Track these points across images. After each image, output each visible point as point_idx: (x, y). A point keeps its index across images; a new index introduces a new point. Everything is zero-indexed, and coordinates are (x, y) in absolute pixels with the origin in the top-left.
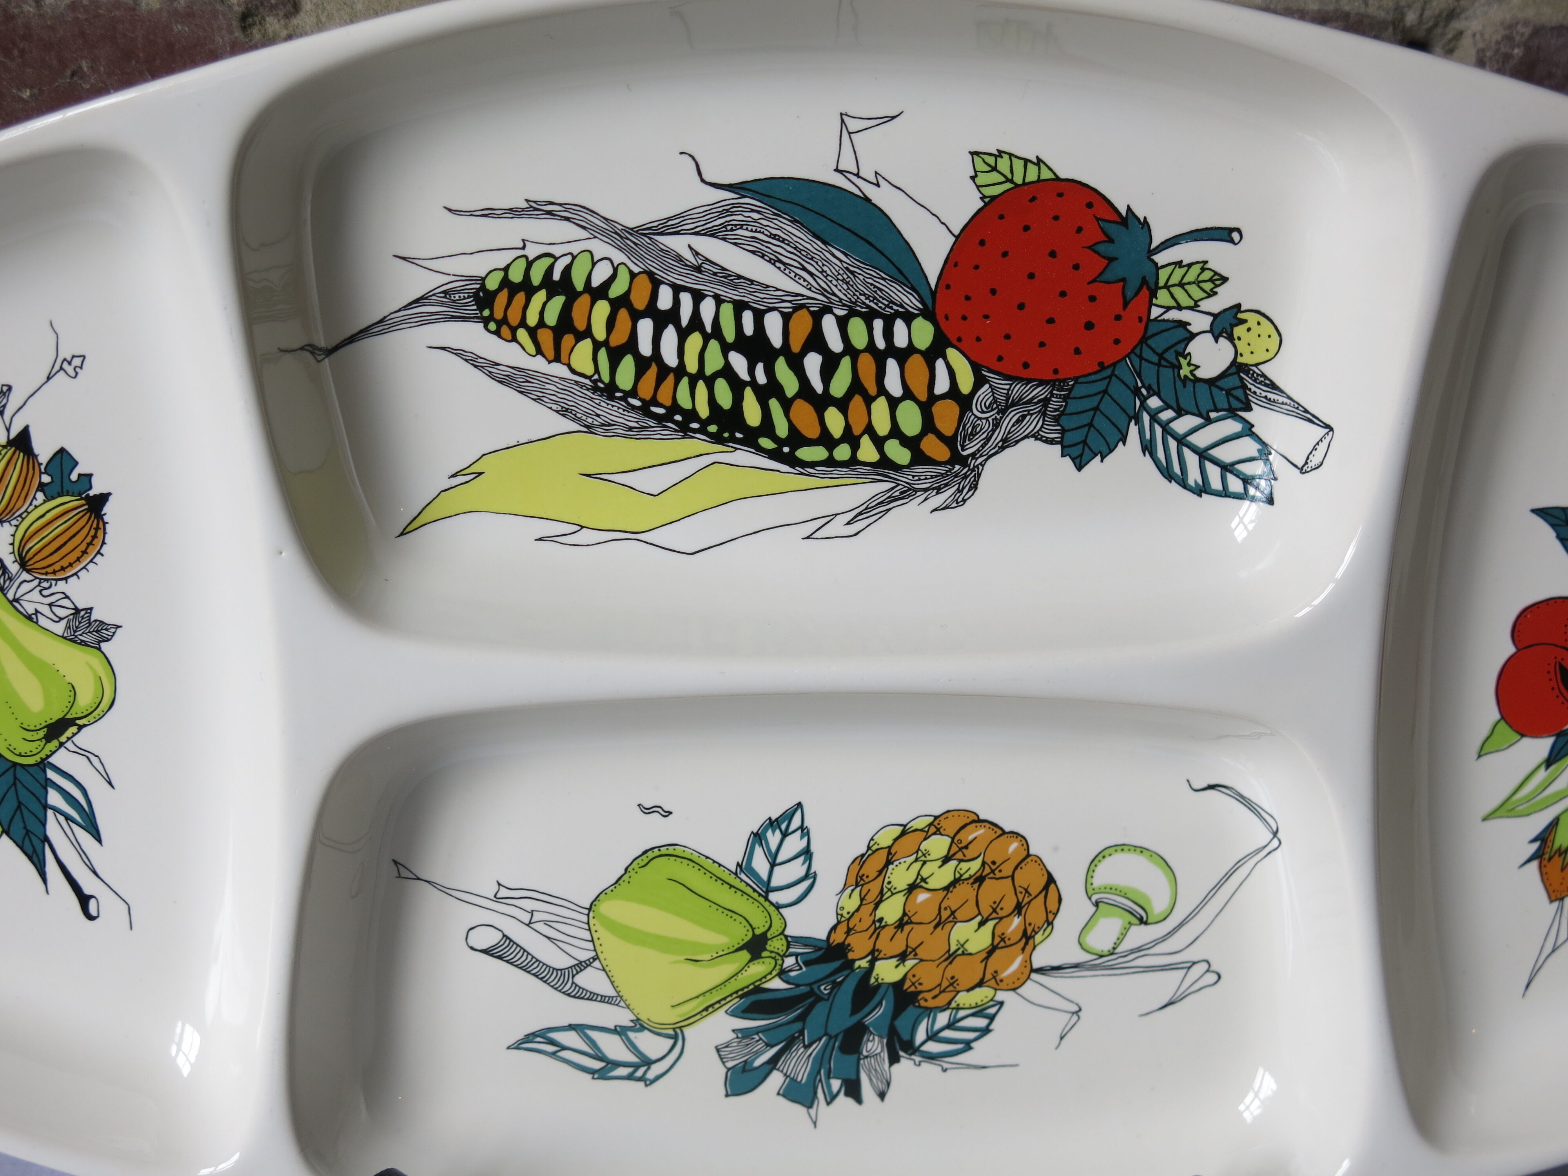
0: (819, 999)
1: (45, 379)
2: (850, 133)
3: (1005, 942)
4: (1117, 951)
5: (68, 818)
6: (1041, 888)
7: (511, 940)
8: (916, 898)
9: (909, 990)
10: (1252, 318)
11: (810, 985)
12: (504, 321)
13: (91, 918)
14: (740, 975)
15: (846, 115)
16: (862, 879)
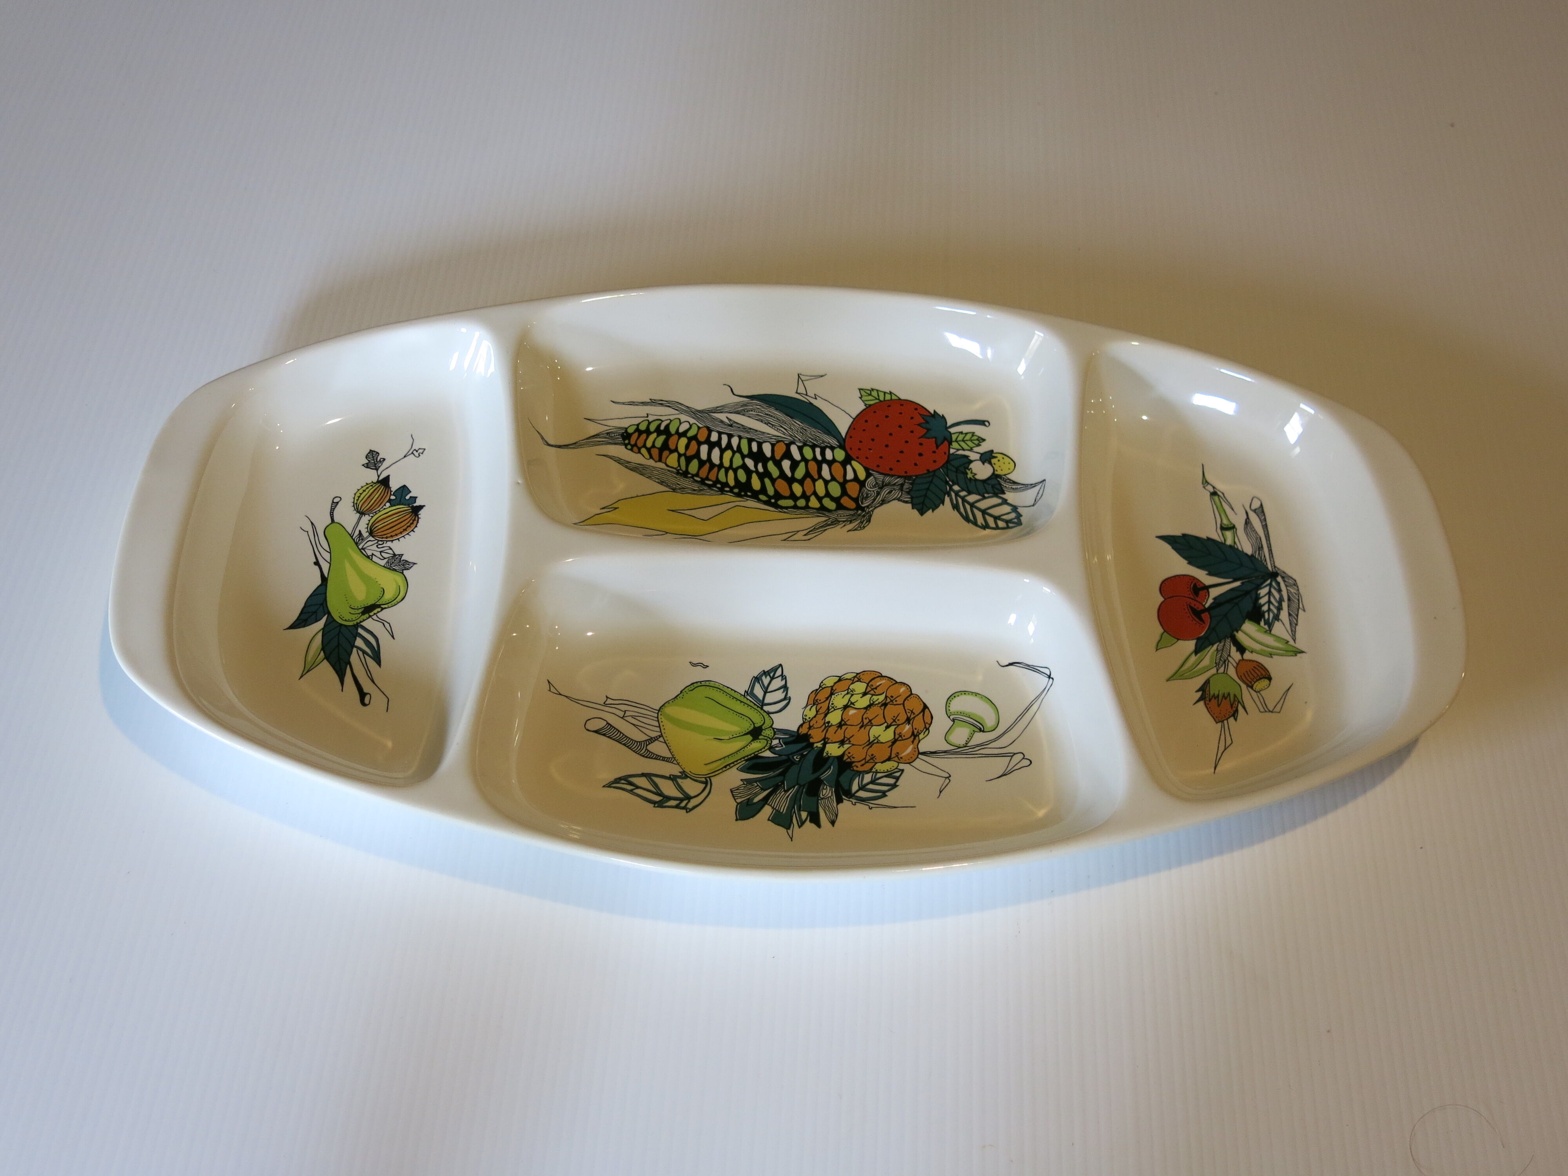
0: (793, 763)
1: (403, 457)
2: (802, 381)
3: (902, 738)
4: (968, 745)
5: (364, 652)
6: (920, 711)
7: (611, 726)
8: (849, 711)
9: (847, 761)
10: (1000, 457)
11: (788, 755)
12: (636, 445)
13: (364, 705)
14: (746, 748)
15: (801, 374)
16: (817, 701)
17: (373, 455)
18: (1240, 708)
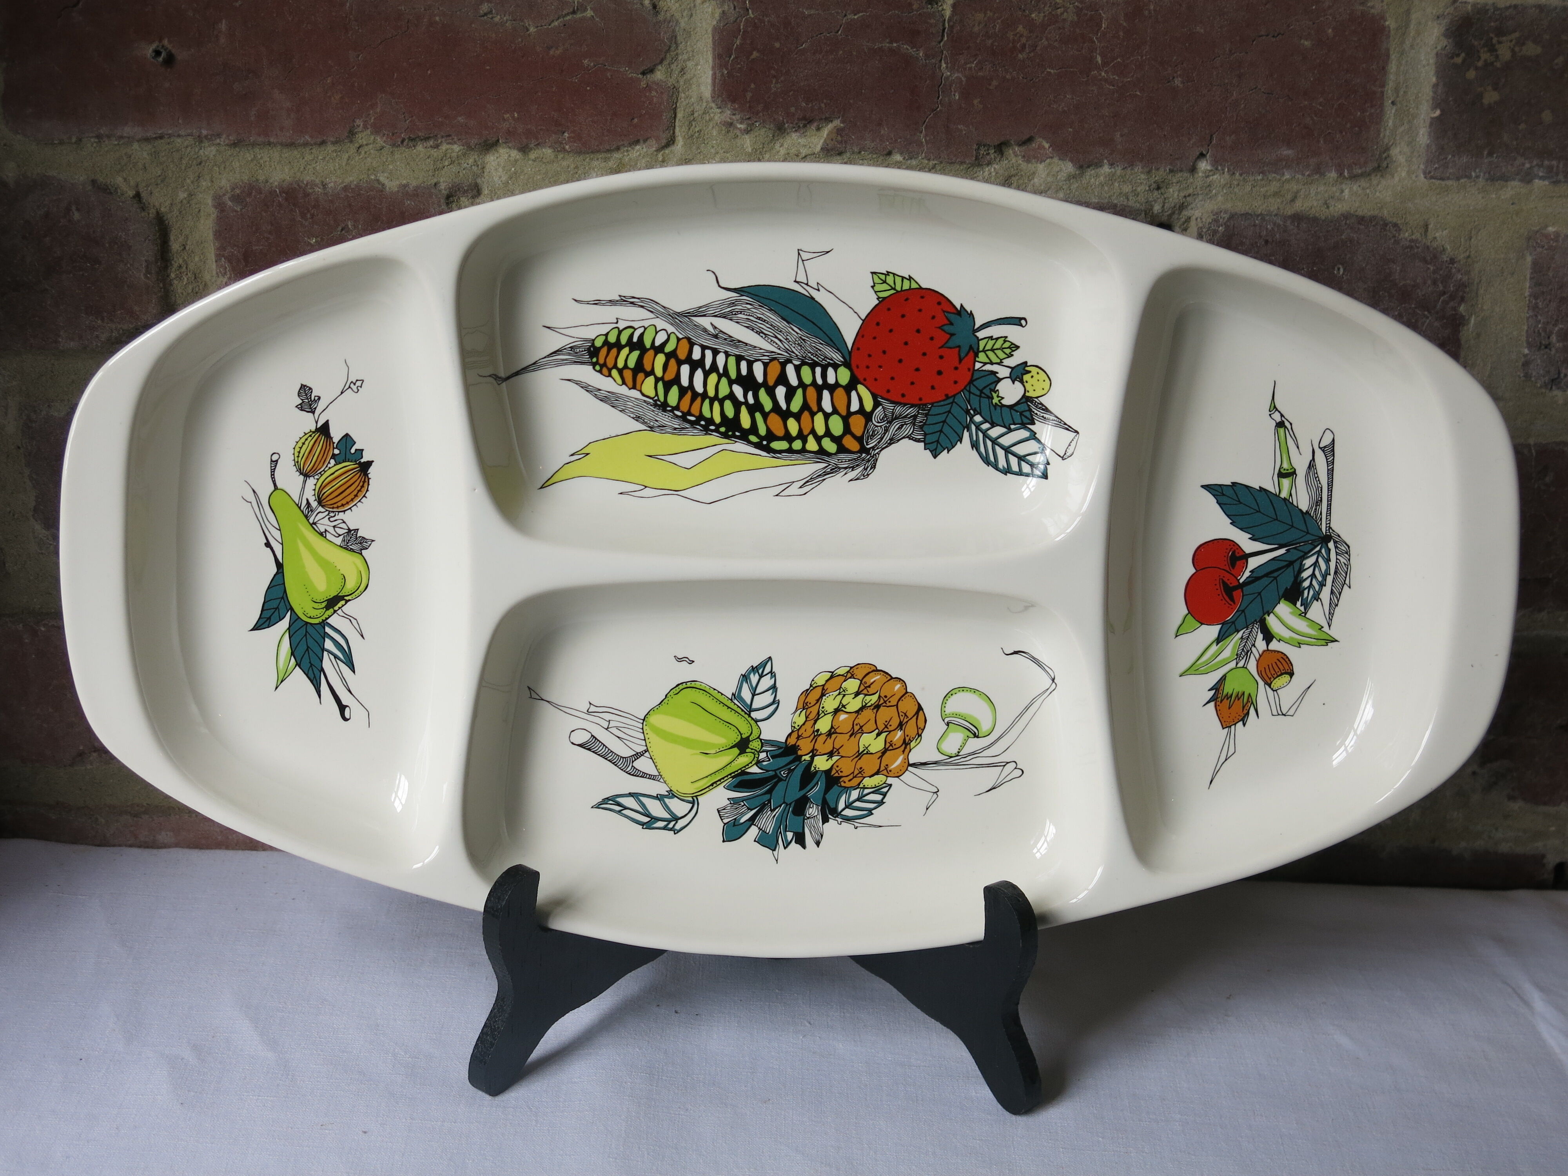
0: (780, 780)
1: (340, 393)
2: (803, 261)
3: (892, 747)
4: (960, 754)
5: (336, 657)
6: (914, 713)
7: (596, 739)
8: (839, 718)
9: (835, 775)
10: (1034, 370)
11: (775, 771)
12: (604, 365)
13: (345, 719)
14: (733, 763)
15: (801, 250)
16: (807, 705)
17: (305, 391)
18: (1252, 711)
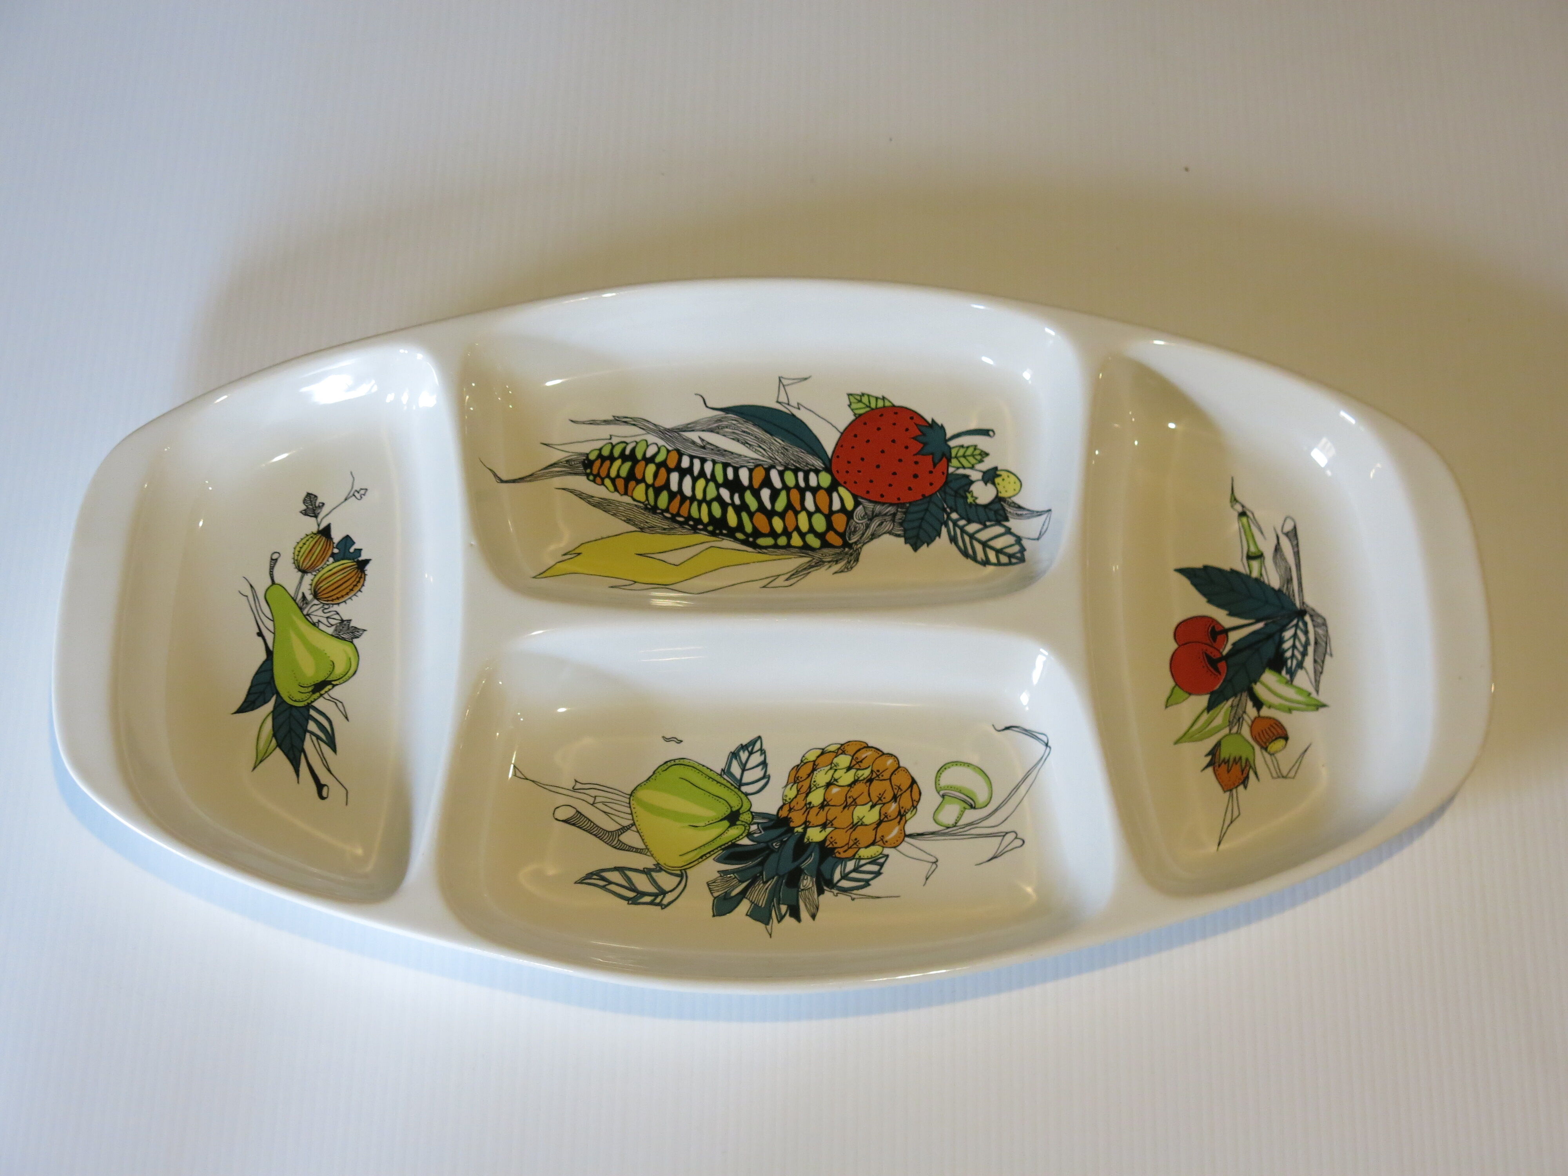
0: (772, 851)
1: (344, 500)
2: (784, 386)
3: (887, 818)
4: (957, 825)
5: (318, 738)
6: (908, 786)
7: (581, 814)
8: (831, 790)
9: (829, 847)
10: (1005, 475)
11: (767, 843)
12: (598, 475)
13: (322, 798)
14: (723, 836)
15: (782, 377)
16: (798, 779)
17: (310, 499)
18: (1252, 774)
